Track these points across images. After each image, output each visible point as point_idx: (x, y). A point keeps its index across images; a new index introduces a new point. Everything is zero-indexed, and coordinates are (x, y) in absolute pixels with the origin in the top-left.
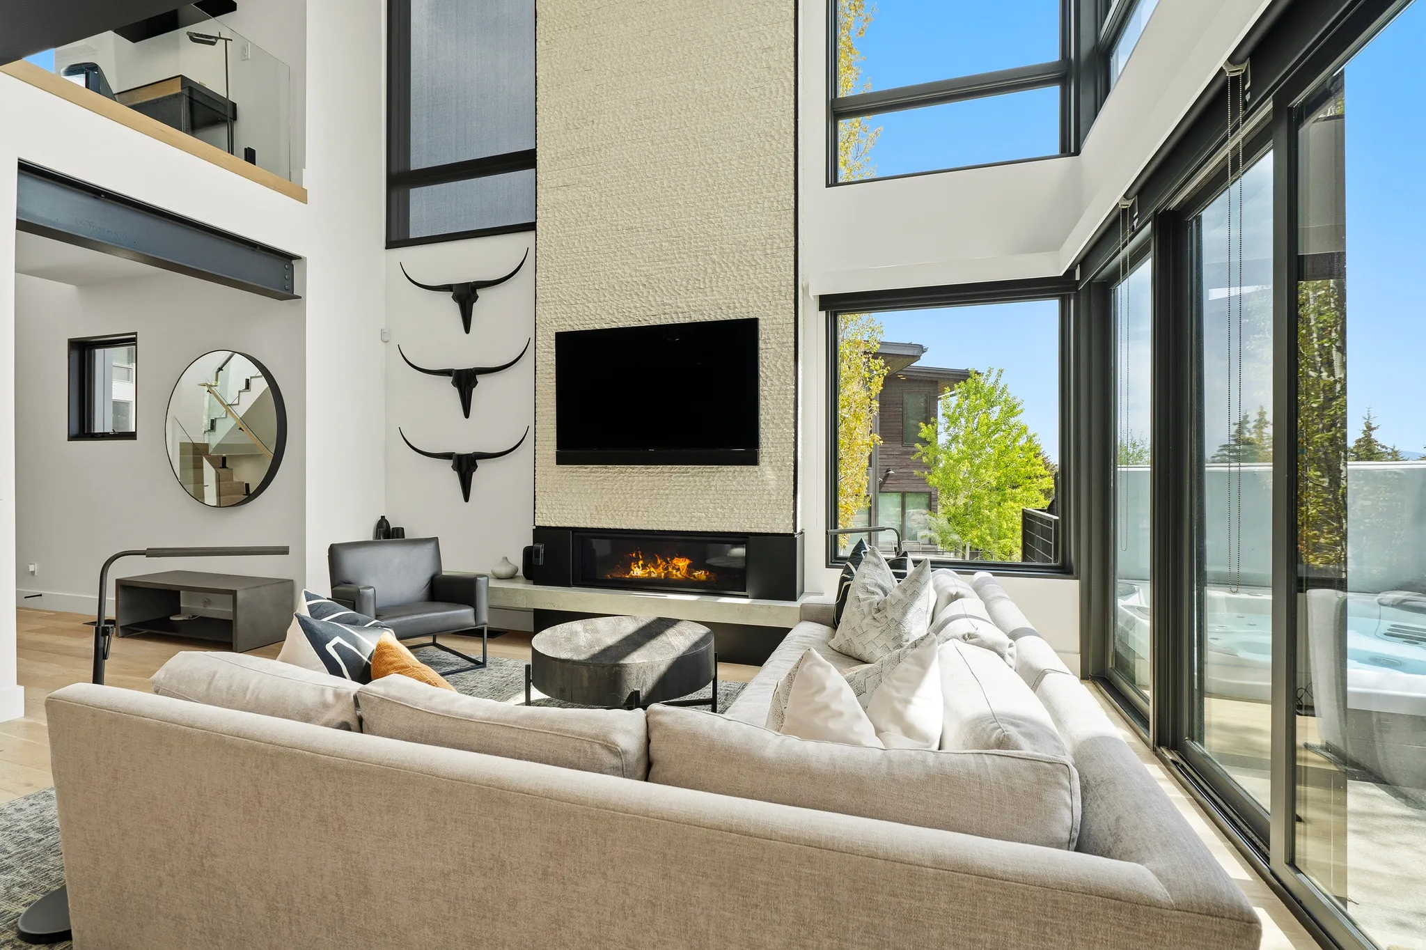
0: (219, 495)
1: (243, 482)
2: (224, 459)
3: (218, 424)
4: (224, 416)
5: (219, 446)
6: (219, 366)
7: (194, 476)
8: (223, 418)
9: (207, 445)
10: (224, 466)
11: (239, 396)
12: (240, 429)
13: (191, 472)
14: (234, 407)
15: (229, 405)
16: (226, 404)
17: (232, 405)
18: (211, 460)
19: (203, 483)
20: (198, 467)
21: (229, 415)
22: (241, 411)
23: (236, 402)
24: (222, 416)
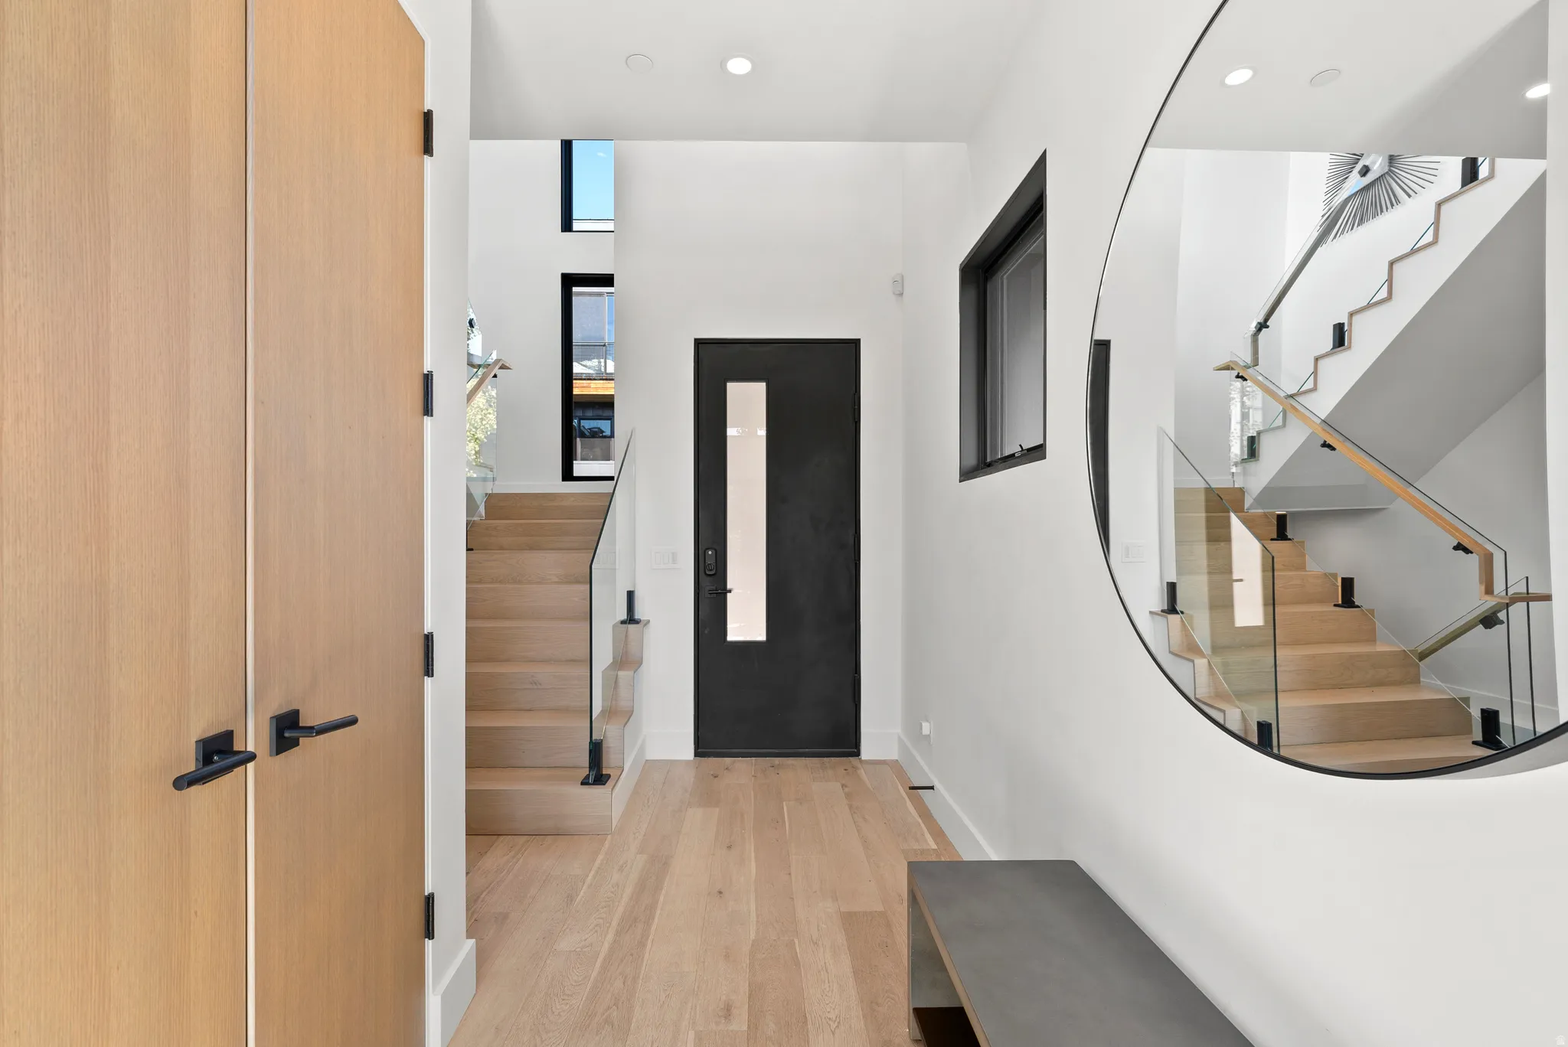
0: (1271, 601)
1: (1335, 576)
2: (1282, 520)
3: (1265, 447)
4: (1279, 422)
5: (1269, 493)
6: (1261, 319)
7: (1210, 556)
8: (1278, 428)
9: (1242, 491)
10: (1282, 535)
11: (1315, 373)
12: (1325, 445)
13: (1201, 549)
14: (1300, 399)
15: (1292, 396)
16: (1282, 394)
17: (1299, 394)
18: (1249, 523)
19: (1230, 571)
20: (1218, 535)
21: (1290, 416)
22: (1323, 404)
23: (1309, 385)
24: (1275, 425)
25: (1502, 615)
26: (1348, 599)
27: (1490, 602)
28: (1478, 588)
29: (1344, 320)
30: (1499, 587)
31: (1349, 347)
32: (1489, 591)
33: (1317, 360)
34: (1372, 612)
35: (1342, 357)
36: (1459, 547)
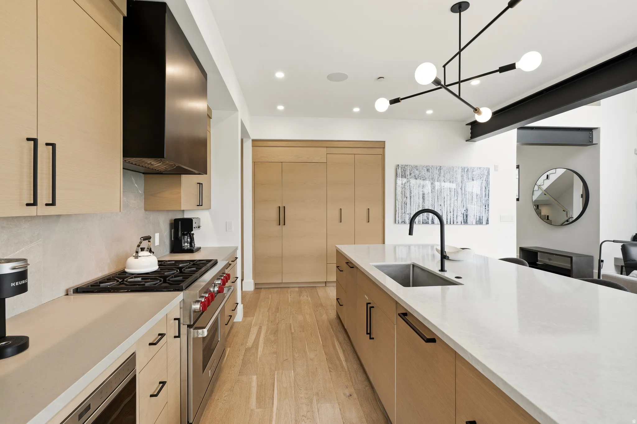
1: (546, 215)
12: (545, 194)
14: (541, 186)
21: (539, 189)
22: (545, 187)
23: (542, 184)
24: (537, 190)
25: (569, 220)
26: (548, 219)
27: (567, 218)
28: (566, 216)
29: (549, 174)
30: (568, 216)
31: (549, 179)
32: (567, 217)
33: (544, 180)
34: (551, 220)
35: (547, 181)
36: (564, 211)
